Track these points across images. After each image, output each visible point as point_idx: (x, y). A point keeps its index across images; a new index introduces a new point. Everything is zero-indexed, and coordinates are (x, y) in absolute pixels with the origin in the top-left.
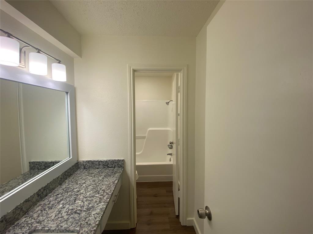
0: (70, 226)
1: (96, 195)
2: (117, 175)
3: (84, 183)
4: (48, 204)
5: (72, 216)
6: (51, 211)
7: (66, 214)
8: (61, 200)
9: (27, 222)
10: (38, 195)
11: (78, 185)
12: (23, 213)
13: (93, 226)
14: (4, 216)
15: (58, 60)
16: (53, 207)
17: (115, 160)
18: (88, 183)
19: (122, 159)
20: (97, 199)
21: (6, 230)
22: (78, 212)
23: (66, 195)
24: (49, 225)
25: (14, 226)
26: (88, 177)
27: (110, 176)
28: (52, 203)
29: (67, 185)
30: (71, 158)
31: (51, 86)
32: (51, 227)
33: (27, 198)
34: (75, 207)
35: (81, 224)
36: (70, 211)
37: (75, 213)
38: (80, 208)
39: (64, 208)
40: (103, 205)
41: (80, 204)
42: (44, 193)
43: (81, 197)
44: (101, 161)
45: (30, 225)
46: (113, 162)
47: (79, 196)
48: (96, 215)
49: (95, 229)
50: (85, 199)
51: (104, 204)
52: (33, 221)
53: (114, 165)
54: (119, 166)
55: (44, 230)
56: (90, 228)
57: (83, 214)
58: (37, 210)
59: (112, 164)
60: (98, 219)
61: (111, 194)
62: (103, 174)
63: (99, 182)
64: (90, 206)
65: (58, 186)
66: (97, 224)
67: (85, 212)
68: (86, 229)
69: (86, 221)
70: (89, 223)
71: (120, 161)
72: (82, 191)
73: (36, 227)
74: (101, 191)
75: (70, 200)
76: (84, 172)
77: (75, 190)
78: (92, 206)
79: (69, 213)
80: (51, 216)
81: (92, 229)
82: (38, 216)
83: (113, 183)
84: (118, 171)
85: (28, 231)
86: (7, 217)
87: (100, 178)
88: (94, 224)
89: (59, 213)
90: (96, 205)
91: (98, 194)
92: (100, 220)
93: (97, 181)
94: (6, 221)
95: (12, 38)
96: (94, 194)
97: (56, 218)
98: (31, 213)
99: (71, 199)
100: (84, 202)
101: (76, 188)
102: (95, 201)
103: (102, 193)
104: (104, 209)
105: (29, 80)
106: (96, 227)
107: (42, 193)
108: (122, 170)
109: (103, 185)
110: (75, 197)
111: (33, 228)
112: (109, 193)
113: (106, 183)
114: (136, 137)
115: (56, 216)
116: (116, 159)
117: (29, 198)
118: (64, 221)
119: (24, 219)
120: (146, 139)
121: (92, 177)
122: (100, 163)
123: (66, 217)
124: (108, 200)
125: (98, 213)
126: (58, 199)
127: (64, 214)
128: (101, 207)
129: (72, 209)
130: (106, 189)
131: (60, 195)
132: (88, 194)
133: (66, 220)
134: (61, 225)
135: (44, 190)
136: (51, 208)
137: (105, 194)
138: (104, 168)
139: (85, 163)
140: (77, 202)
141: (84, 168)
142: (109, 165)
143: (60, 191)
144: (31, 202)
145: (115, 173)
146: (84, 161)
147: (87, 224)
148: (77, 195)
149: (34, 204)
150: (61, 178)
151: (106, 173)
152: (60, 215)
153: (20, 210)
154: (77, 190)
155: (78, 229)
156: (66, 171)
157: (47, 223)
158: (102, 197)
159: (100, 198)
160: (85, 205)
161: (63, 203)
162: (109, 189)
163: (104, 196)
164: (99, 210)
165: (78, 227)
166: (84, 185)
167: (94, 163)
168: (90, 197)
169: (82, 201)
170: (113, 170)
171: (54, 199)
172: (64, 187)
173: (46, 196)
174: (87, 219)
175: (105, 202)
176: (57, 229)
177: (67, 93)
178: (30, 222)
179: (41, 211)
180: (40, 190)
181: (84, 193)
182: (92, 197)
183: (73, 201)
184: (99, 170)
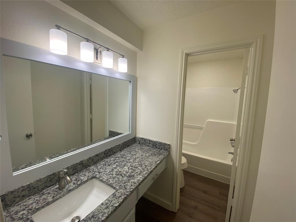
0: (114, 183)
1: (139, 167)
2: (161, 157)
3: (135, 155)
4: (109, 162)
5: (118, 176)
6: (109, 167)
7: (115, 173)
8: (117, 162)
9: (93, 169)
10: (105, 154)
11: (131, 155)
12: (94, 162)
13: (128, 191)
14: (82, 161)
15: (122, 55)
16: (111, 165)
17: (162, 143)
18: (138, 155)
19: (169, 143)
20: (139, 171)
21: (82, 170)
22: (123, 175)
23: (121, 159)
24: (103, 177)
25: (86, 170)
26: (139, 151)
27: (155, 155)
28: (111, 162)
29: (124, 152)
30: (130, 132)
31: (118, 76)
32: (104, 179)
33: (97, 154)
34: (122, 171)
35: (121, 185)
36: (118, 172)
37: (121, 175)
38: (125, 173)
39: (116, 168)
40: (140, 178)
41: (126, 169)
42: (109, 154)
43: (129, 165)
44: (151, 141)
45: (94, 172)
46: (161, 144)
47: (128, 164)
48: (133, 183)
49: (128, 194)
50: (131, 167)
51: (142, 177)
52: (97, 170)
53: (161, 147)
54: (165, 149)
55: (100, 179)
56: (125, 191)
57: (125, 178)
58: (102, 163)
59: (159, 145)
60: (133, 187)
61: (150, 171)
62: (151, 152)
63: (145, 158)
64: (132, 174)
65: (118, 152)
66: (131, 191)
67: (127, 178)
68: (122, 191)
69: (125, 184)
70: (126, 187)
71: (166, 144)
72: (131, 161)
73: (96, 175)
74: (143, 166)
75: (121, 164)
76: (138, 146)
77: (127, 158)
78: (133, 175)
79: (117, 173)
80: (107, 171)
81: (126, 193)
82: (100, 168)
83: (156, 162)
84: (163, 154)
85: (91, 176)
86: (83, 162)
87: (147, 155)
88: (129, 190)
89: (112, 171)
90: (136, 175)
91: (141, 167)
92: (134, 188)
93: (144, 156)
94: (82, 164)
95: (90, 42)
96: (138, 166)
97: (109, 173)
98: (98, 165)
99: (123, 164)
100: (129, 170)
101: (129, 156)
102: (136, 172)
103: (144, 168)
104: (140, 181)
105: (103, 72)
106: (129, 193)
107: (108, 153)
108: (168, 153)
109: (147, 161)
110: (125, 163)
111: (94, 175)
112: (149, 170)
113: (150, 160)
114: (184, 125)
115: (109, 172)
116: (164, 142)
117: (98, 154)
118: (112, 178)
119: (93, 167)
120: (202, 131)
121: (141, 152)
122: (150, 142)
123: (114, 175)
124: (146, 175)
125: (135, 182)
126: (115, 161)
127: (114, 173)
128: (138, 178)
129: (120, 172)
130: (148, 165)
131: (117, 158)
132: (134, 164)
133: (113, 178)
134: (110, 180)
135: (109, 151)
136: (110, 166)
137: (146, 169)
138: (153, 147)
139: (140, 139)
140: (125, 167)
141: (139, 143)
142: (157, 146)
143: (119, 156)
144: (100, 157)
145: (160, 155)
146: (139, 138)
147: (125, 187)
148: (127, 162)
149: (102, 159)
150: (121, 146)
151: (153, 152)
152: (112, 172)
153: (92, 160)
154: (129, 158)
155: (118, 188)
156: (126, 142)
157: (103, 175)
158: (142, 170)
159: (141, 171)
160: (129, 172)
161: (117, 165)
162: (150, 166)
163: (144, 171)
164: (136, 180)
165: (119, 187)
166: (134, 156)
167: (146, 141)
168: (135, 167)
169: (128, 168)
170: (159, 151)
171: (113, 160)
172: (122, 153)
173: (110, 156)
174: (126, 183)
175: (143, 176)
176: (106, 181)
177: (130, 82)
178: (95, 170)
179: (104, 165)
180: (106, 150)
181: (132, 162)
182: (136, 168)
183: (123, 166)
184: (149, 148)
